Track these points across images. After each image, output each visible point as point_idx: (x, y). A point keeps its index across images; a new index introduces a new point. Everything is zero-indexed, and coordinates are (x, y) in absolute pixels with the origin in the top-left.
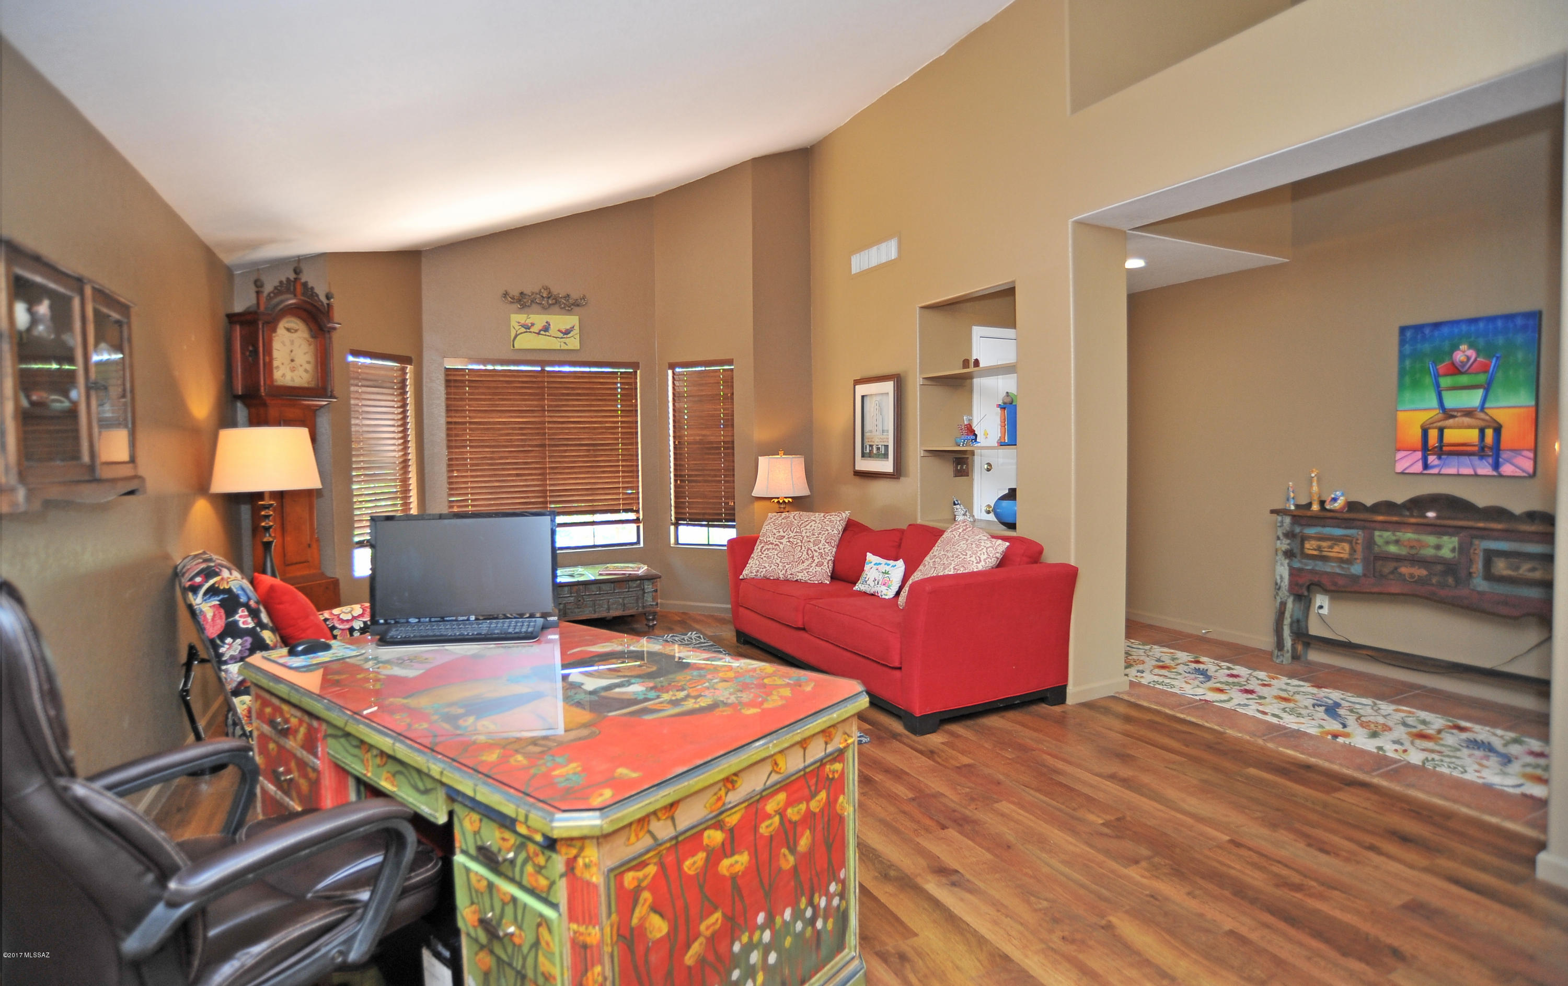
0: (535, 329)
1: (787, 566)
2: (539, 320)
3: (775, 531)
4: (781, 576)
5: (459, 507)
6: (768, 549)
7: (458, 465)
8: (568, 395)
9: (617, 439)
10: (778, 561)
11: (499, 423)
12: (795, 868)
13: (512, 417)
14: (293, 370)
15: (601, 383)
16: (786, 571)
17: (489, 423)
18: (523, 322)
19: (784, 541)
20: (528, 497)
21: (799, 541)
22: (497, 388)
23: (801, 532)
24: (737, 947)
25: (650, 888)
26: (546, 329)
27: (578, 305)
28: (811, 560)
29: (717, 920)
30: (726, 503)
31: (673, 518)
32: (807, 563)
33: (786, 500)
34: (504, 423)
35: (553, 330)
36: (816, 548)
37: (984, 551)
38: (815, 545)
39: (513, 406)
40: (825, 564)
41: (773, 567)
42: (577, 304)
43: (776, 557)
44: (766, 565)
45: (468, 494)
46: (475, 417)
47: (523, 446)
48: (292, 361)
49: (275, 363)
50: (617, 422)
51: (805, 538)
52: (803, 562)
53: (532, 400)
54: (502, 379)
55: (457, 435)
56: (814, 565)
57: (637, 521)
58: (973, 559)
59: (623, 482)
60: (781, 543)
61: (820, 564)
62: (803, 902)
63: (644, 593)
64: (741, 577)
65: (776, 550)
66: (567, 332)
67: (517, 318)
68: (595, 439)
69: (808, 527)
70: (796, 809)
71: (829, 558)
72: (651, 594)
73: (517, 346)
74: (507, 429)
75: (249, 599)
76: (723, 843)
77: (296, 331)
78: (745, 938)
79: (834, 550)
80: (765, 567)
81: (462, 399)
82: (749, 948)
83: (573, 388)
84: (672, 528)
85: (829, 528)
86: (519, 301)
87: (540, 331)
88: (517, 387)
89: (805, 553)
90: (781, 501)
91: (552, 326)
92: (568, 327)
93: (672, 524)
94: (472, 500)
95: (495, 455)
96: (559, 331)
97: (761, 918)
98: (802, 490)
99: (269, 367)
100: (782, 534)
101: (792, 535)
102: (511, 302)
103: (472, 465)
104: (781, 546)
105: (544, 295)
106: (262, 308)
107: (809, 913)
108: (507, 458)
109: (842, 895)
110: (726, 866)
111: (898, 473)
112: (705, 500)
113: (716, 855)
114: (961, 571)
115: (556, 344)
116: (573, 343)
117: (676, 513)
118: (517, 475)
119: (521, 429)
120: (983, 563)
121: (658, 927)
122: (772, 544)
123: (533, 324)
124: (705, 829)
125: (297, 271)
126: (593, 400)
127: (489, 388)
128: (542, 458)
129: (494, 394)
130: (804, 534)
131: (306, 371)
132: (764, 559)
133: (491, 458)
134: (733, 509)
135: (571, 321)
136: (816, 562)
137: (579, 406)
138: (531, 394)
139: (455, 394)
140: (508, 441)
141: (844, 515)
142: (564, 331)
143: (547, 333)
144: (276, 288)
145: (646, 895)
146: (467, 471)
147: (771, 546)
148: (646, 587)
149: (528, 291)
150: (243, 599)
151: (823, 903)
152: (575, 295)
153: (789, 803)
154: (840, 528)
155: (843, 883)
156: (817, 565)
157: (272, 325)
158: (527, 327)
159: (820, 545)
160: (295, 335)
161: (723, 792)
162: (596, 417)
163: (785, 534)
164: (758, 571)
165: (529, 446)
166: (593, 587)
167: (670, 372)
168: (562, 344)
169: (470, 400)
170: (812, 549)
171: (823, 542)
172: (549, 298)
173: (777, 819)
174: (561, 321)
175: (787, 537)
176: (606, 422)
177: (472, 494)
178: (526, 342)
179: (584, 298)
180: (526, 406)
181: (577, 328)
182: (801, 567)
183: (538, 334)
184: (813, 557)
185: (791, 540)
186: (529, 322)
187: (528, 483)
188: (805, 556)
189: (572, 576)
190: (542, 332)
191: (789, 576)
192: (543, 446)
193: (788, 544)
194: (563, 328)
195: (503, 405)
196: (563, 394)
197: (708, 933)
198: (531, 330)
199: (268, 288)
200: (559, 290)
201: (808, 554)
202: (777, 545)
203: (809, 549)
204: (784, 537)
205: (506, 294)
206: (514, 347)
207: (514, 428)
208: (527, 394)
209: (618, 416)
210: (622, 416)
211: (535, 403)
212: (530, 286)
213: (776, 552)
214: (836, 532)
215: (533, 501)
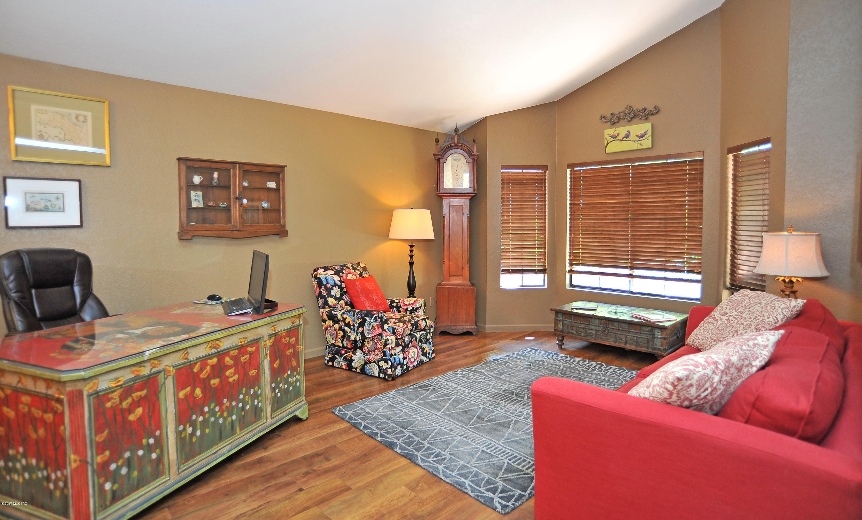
0: (620, 137)
2: (622, 130)
5: (574, 257)
7: (575, 230)
8: (645, 182)
9: (684, 214)
11: (599, 204)
13: (607, 199)
14: (458, 180)
15: (672, 171)
17: (593, 204)
18: (612, 134)
19: (725, 318)
20: (616, 254)
21: (736, 321)
22: (598, 181)
26: (627, 136)
27: (652, 115)
31: (728, 284)
33: (794, 280)
34: (602, 203)
35: (632, 137)
39: (608, 192)
41: (704, 340)
42: (651, 113)
43: (710, 331)
44: (701, 337)
45: (580, 249)
46: (586, 200)
47: (614, 219)
48: (458, 175)
49: (445, 178)
50: (685, 201)
51: (742, 320)
53: (621, 187)
54: (602, 174)
55: (576, 212)
57: (701, 281)
59: (687, 249)
60: (721, 319)
65: (714, 325)
66: (642, 136)
67: (608, 132)
68: (666, 215)
69: (751, 309)
72: (660, 340)
73: (608, 151)
74: (604, 208)
77: (459, 160)
81: (578, 189)
83: (650, 177)
84: (727, 292)
86: (610, 120)
87: (623, 138)
88: (611, 179)
89: (731, 334)
90: (787, 280)
91: (631, 133)
92: (643, 132)
93: (727, 288)
94: (582, 253)
95: (597, 225)
99: (442, 180)
100: (727, 311)
101: (735, 313)
102: (606, 122)
103: (583, 231)
104: (719, 323)
105: (627, 113)
106: (436, 152)
108: (603, 227)
115: (633, 146)
116: (647, 143)
118: (610, 239)
119: (613, 207)
123: (618, 135)
125: (456, 131)
126: (664, 185)
127: (594, 181)
128: (626, 228)
129: (597, 185)
130: (744, 315)
131: (465, 184)
132: (703, 331)
133: (594, 227)
135: (646, 127)
137: (654, 189)
138: (620, 183)
139: (575, 186)
140: (604, 215)
143: (628, 139)
146: (580, 234)
149: (616, 112)
152: (650, 107)
154: (780, 317)
155: (65, 478)
157: (443, 158)
158: (614, 137)
160: (458, 162)
162: (667, 197)
163: (729, 312)
165: (618, 219)
167: (731, 155)
168: (639, 145)
169: (583, 189)
172: (631, 113)
174: (639, 128)
175: (729, 314)
176: (675, 201)
177: (582, 249)
178: (614, 147)
179: (657, 108)
180: (616, 191)
183: (622, 140)
185: (731, 318)
186: (616, 133)
187: (617, 245)
189: (616, 313)
190: (625, 139)
192: (627, 219)
193: (726, 322)
194: (639, 133)
195: (602, 192)
196: (642, 182)
198: (617, 138)
200: (638, 106)
202: (717, 320)
204: (727, 313)
205: (602, 117)
206: (604, 152)
207: (608, 207)
208: (617, 183)
209: (686, 196)
210: (689, 196)
211: (623, 189)
212: (618, 108)
213: (712, 327)
214: (771, 319)
215: (619, 257)
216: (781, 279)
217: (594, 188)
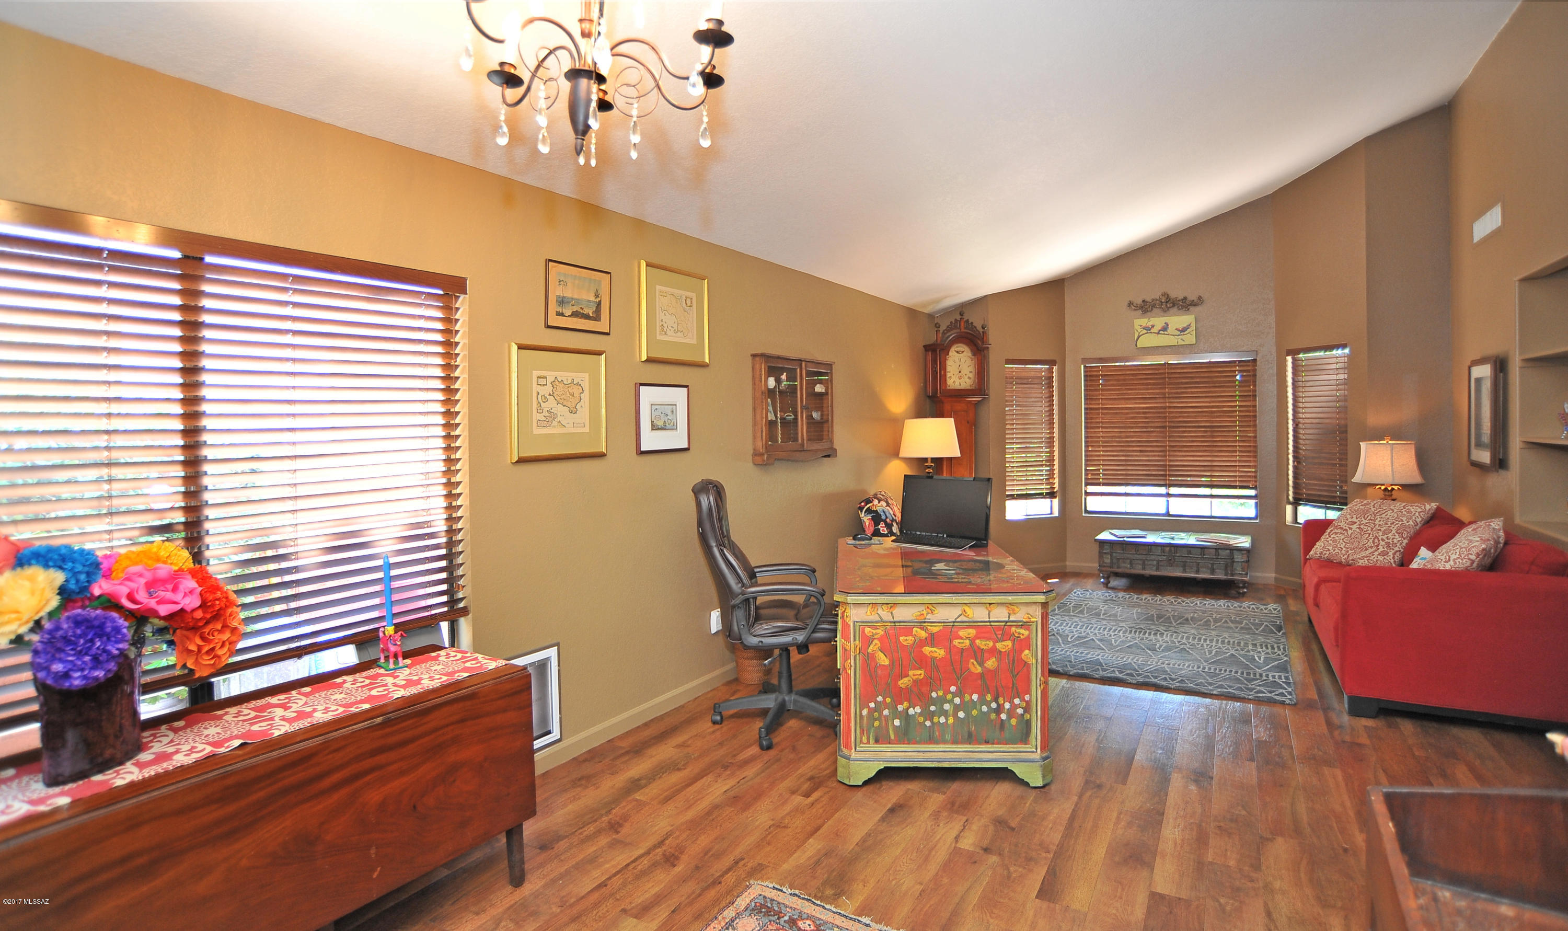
0: (1155, 330)
1: (1350, 552)
2: (1159, 322)
3: (1348, 516)
4: (1343, 561)
5: (1092, 475)
6: (1336, 533)
7: (1092, 442)
8: (1186, 383)
9: (1235, 422)
10: (1342, 546)
11: (1127, 408)
12: (981, 676)
13: (1136, 403)
14: (960, 378)
15: (1219, 372)
16: (1348, 557)
17: (1118, 408)
18: (1144, 325)
19: (1354, 527)
20: (1149, 470)
21: (1369, 529)
22: (1124, 380)
23: (1375, 520)
24: (934, 695)
25: (878, 639)
26: (1165, 328)
27: (1195, 305)
28: (1375, 548)
29: (921, 674)
30: (1341, 487)
31: (1291, 498)
32: (1370, 550)
34: (1130, 408)
35: (1171, 330)
36: (1384, 537)
38: (1384, 534)
39: (1137, 394)
40: (1391, 554)
41: (1337, 551)
42: (1193, 304)
43: (1341, 541)
44: (1330, 548)
45: (1100, 465)
46: (1107, 404)
47: (1146, 427)
48: (960, 372)
49: (948, 375)
50: (1236, 406)
51: (1377, 526)
52: (1366, 550)
53: (1156, 389)
54: (1126, 372)
55: (1092, 418)
56: (1376, 553)
57: (1255, 497)
59: (1240, 461)
60: (1351, 529)
61: (1384, 554)
62: (989, 697)
63: (1233, 562)
64: (1308, 557)
65: (1343, 534)
66: (1184, 330)
67: (1140, 322)
68: (1212, 422)
69: (1383, 516)
70: (984, 643)
71: (1397, 549)
72: (1240, 564)
73: (1139, 345)
74: (1132, 413)
75: (887, 518)
76: (926, 638)
77: (963, 352)
78: (941, 693)
79: (1406, 541)
80: (1329, 550)
81: (1096, 390)
82: (943, 700)
83: (1192, 378)
84: (1289, 509)
85: (1404, 519)
86: (1141, 308)
87: (1160, 331)
88: (1141, 379)
89: (1371, 541)
90: (1386, 488)
91: (1170, 326)
92: (1185, 326)
93: (1290, 503)
94: (1104, 470)
95: (1123, 435)
96: (1176, 329)
97: (953, 689)
99: (944, 377)
100: (1354, 520)
101: (1365, 521)
102: (1135, 310)
103: (1103, 442)
104: (1350, 532)
105: (1163, 301)
106: (939, 342)
107: (994, 705)
108: (1132, 437)
109: (1027, 709)
110: (927, 650)
111: (1501, 463)
112: (1322, 483)
113: (922, 643)
115: (1172, 341)
116: (1190, 338)
118: (1141, 451)
119: (1144, 413)
121: (883, 660)
122: (1341, 528)
123: (1153, 326)
124: (915, 626)
125: (961, 314)
126: (1210, 387)
127: (1118, 380)
128: (1163, 437)
129: (1121, 385)
130: (1377, 522)
131: (969, 378)
132: (1330, 542)
133: (1119, 437)
134: (1346, 492)
135: (1187, 319)
136: (1379, 551)
137: (1197, 392)
138: (1154, 384)
139: (1091, 386)
140: (1133, 423)
141: (1428, 507)
142: (1181, 329)
143: (1166, 333)
144: (948, 327)
145: (876, 641)
146: (1099, 446)
147: (1339, 531)
149: (1149, 299)
150: (883, 517)
151: (1007, 705)
152: (1192, 297)
153: (976, 637)
154: (1419, 520)
155: (1028, 703)
156: (1379, 554)
157: (946, 350)
158: (1148, 329)
159: (1390, 535)
160: (961, 355)
161: (925, 612)
163: (1355, 520)
164: (1321, 553)
165: (1151, 427)
166: (1185, 550)
167: (1289, 359)
168: (1180, 340)
169: (1103, 390)
170: (1380, 538)
171: (1394, 531)
172: (1167, 302)
173: (967, 642)
174: (1178, 320)
175: (1358, 523)
176: (1224, 406)
177: (1103, 465)
178: (1147, 341)
179: (1200, 298)
180: (1149, 393)
181: (1193, 325)
182: (1363, 554)
183: (1158, 333)
184: (1378, 546)
185: (1362, 527)
186: (1150, 324)
187: (1151, 458)
188: (1370, 543)
189: (1173, 538)
190: (1161, 332)
191: (1351, 562)
192: (1164, 427)
193: (1358, 530)
194: (1181, 326)
195: (1129, 394)
196: (1182, 383)
197: (915, 678)
198: (1152, 331)
199: (943, 327)
200: (1177, 293)
201: (1373, 542)
202: (1346, 530)
203: (1376, 537)
204: (1356, 523)
205: (1130, 304)
206: (1136, 346)
207: (1139, 413)
208: (1150, 384)
209: (1236, 401)
210: (1240, 401)
211: (1157, 391)
212: (1153, 294)
213: (1343, 537)
214: (1411, 523)
215: (1154, 473)
216: (1383, 488)
217: (1119, 390)
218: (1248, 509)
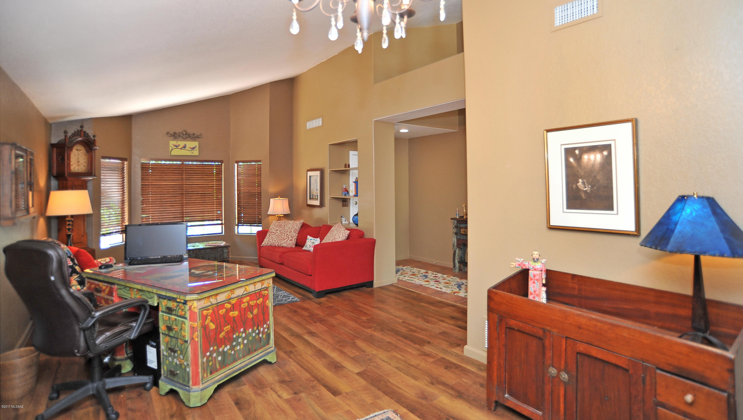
0: (180, 147)
1: (279, 241)
2: (182, 143)
3: (275, 228)
4: (277, 245)
5: (146, 219)
6: (272, 235)
7: (146, 202)
8: (194, 173)
9: (214, 191)
10: (275, 239)
11: (164, 185)
12: (252, 318)
13: (169, 182)
14: (78, 165)
15: (207, 169)
16: (278, 243)
17: (160, 185)
18: (175, 144)
19: (278, 231)
20: (176, 215)
21: (284, 231)
22: (163, 170)
23: (285, 228)
24: (235, 336)
25: (210, 315)
26: (185, 147)
27: (198, 138)
28: (288, 239)
29: (229, 328)
30: (258, 217)
31: (237, 223)
32: (286, 240)
33: (281, 216)
34: (166, 185)
35: (188, 148)
36: (290, 234)
37: (342, 234)
38: (289, 233)
39: (170, 178)
40: (293, 240)
41: (274, 241)
42: (197, 137)
43: (275, 238)
44: (271, 241)
45: (150, 214)
46: (154, 182)
47: (174, 194)
48: (78, 162)
49: (71, 163)
50: (214, 184)
51: (286, 230)
52: (285, 240)
53: (178, 175)
54: (165, 167)
55: (145, 190)
56: (289, 240)
57: (221, 224)
58: (338, 237)
59: (216, 208)
60: (277, 232)
61: (291, 240)
62: (255, 328)
63: (224, 253)
64: (261, 246)
65: (275, 235)
66: (193, 148)
67: (172, 143)
68: (204, 191)
69: (287, 226)
70: (253, 302)
71: (295, 238)
72: (227, 253)
73: (172, 154)
74: (167, 187)
76: (230, 308)
77: (80, 150)
78: (237, 334)
79: (297, 235)
80: (271, 242)
81: (148, 175)
82: (238, 337)
83: (195, 171)
84: (236, 227)
85: (295, 226)
86: (173, 136)
87: (182, 148)
88: (172, 170)
89: (286, 236)
90: (279, 216)
91: (187, 146)
92: (194, 147)
93: (236, 225)
94: (152, 216)
95: (164, 198)
96: (190, 148)
97: (242, 330)
98: (287, 211)
99: (69, 165)
101: (281, 229)
102: (170, 136)
103: (152, 202)
104: (277, 234)
105: (184, 134)
106: (67, 141)
107: (257, 331)
108: (167, 199)
109: (268, 329)
110: (231, 314)
111: (322, 205)
112: (250, 216)
113: (228, 311)
114: (334, 241)
115: (189, 153)
116: (196, 153)
117: (238, 221)
118: (171, 206)
119: (173, 187)
120: (341, 238)
121: (212, 326)
122: (273, 233)
123: (179, 145)
124: (226, 303)
125: (82, 127)
126: (203, 175)
127: (160, 170)
128: (182, 199)
129: (162, 173)
130: (286, 229)
131: (84, 166)
132: (270, 238)
133: (160, 199)
134: (261, 219)
135: (195, 144)
136: (290, 239)
137: (197, 178)
138: (178, 173)
139: (145, 173)
140: (167, 192)
141: (301, 221)
142: (192, 148)
143: (185, 149)
144: (73, 134)
145: (209, 317)
146: (150, 204)
147: (273, 234)
148: (224, 250)
149: (176, 132)
151: (262, 329)
152: (197, 134)
153: (251, 300)
154: (300, 226)
155: (269, 325)
156: (290, 241)
157: (71, 148)
158: (177, 146)
159: (292, 233)
160: (80, 152)
161: (230, 294)
162: (205, 182)
163: (278, 229)
164: (268, 243)
165: (177, 194)
166: (203, 251)
167: (236, 165)
168: (191, 153)
169: (152, 175)
170: (289, 234)
171: (293, 232)
172: (186, 135)
173: (247, 304)
174: (191, 144)
175: (279, 230)
176: (209, 184)
177: (152, 214)
178: (176, 152)
179: (201, 135)
180: (175, 178)
181: (198, 147)
182: (284, 241)
183: (181, 149)
184: (289, 238)
185: (281, 231)
186: (177, 144)
187: (176, 209)
188: (286, 237)
189: (194, 246)
190: (183, 148)
191: (280, 245)
192: (183, 194)
193: (280, 233)
194: (192, 147)
195: (166, 178)
196: (191, 173)
197: (226, 330)
198: (178, 147)
199: (70, 134)
200: (190, 131)
201: (287, 236)
202: (275, 233)
203: (287, 234)
204: (278, 230)
205: (168, 133)
206: (171, 154)
207: (170, 187)
208: (176, 173)
209: (214, 182)
210: (216, 182)
211: (179, 177)
212: (178, 130)
213: (275, 236)
214: (298, 228)
215: (178, 216)
216: (277, 216)
217: (160, 175)
218: (217, 229)
